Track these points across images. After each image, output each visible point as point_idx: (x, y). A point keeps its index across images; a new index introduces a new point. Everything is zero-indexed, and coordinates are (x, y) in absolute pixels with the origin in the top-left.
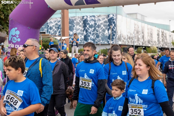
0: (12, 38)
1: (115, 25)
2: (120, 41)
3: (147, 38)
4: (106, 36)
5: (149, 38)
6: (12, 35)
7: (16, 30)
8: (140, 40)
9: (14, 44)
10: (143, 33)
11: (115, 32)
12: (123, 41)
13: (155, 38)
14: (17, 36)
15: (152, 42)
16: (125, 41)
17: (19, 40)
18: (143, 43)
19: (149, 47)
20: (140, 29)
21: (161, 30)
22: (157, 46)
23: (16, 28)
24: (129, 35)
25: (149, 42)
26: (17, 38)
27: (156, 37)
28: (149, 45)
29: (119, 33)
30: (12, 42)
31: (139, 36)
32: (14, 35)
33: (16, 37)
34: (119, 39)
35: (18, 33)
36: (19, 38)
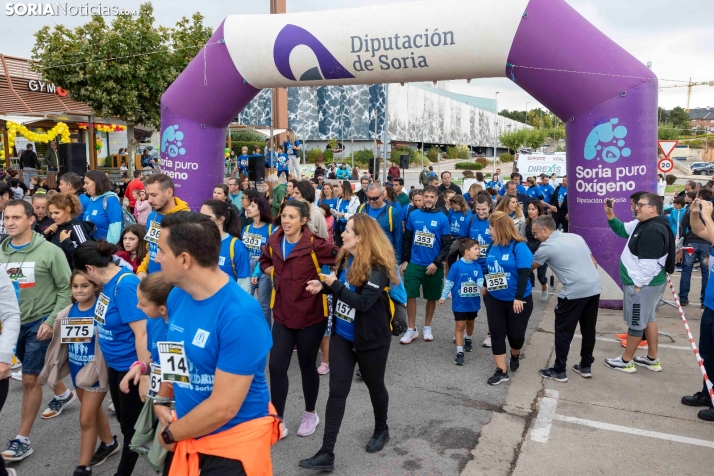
0: (167, 148)
1: (384, 101)
2: (394, 133)
3: (448, 127)
4: (366, 123)
5: (454, 127)
6: (168, 141)
7: (176, 131)
8: (435, 131)
9: (173, 160)
10: (441, 116)
11: (384, 115)
12: (400, 134)
13: (465, 128)
14: (179, 144)
15: (459, 135)
16: (403, 133)
17: (183, 151)
18: (441, 139)
19: (453, 146)
20: (436, 109)
21: (477, 111)
22: (470, 144)
23: (176, 127)
24: (413, 122)
25: (452, 134)
26: (179, 148)
28: (454, 143)
29: (392, 118)
30: (168, 155)
31: (434, 124)
32: (171, 140)
33: (175, 144)
35: (180, 136)
36: (182, 147)
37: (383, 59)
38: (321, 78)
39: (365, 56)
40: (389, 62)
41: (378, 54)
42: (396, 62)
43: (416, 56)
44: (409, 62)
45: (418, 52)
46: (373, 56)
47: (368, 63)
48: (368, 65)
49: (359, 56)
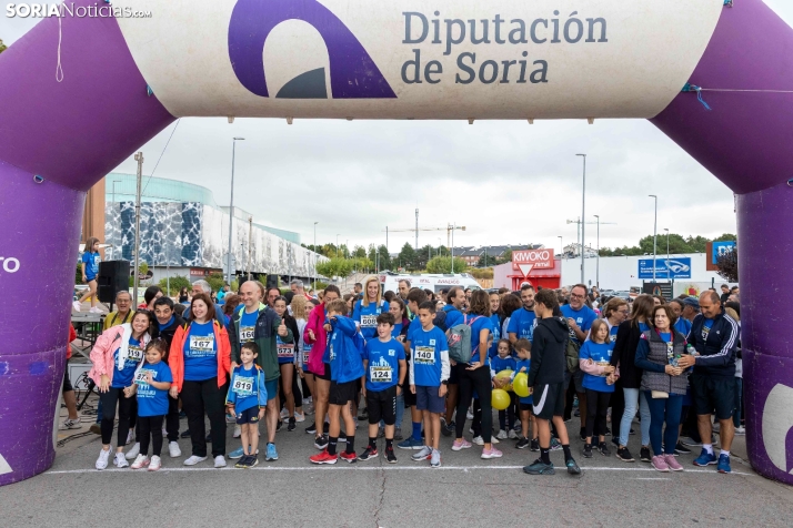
1: (198, 226)
2: (209, 260)
3: (260, 256)
4: (178, 250)
5: (265, 256)
10: (253, 245)
11: (198, 241)
12: (215, 261)
13: (275, 258)
15: (269, 264)
16: (218, 260)
18: (253, 267)
21: (285, 242)
22: (279, 273)
24: (227, 249)
25: (264, 265)
27: (278, 255)
28: (265, 271)
29: (207, 245)
34: (208, 256)
37: (467, 61)
38: (325, 96)
39: (430, 52)
40: (476, 68)
41: (457, 50)
42: (489, 70)
43: (530, 60)
44: (515, 71)
45: (536, 52)
46: (448, 52)
47: (434, 67)
48: (431, 72)
49: (417, 52)
